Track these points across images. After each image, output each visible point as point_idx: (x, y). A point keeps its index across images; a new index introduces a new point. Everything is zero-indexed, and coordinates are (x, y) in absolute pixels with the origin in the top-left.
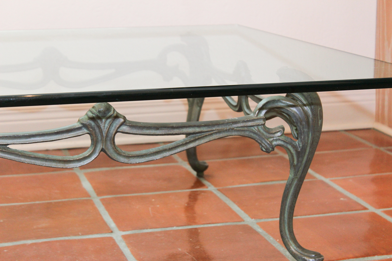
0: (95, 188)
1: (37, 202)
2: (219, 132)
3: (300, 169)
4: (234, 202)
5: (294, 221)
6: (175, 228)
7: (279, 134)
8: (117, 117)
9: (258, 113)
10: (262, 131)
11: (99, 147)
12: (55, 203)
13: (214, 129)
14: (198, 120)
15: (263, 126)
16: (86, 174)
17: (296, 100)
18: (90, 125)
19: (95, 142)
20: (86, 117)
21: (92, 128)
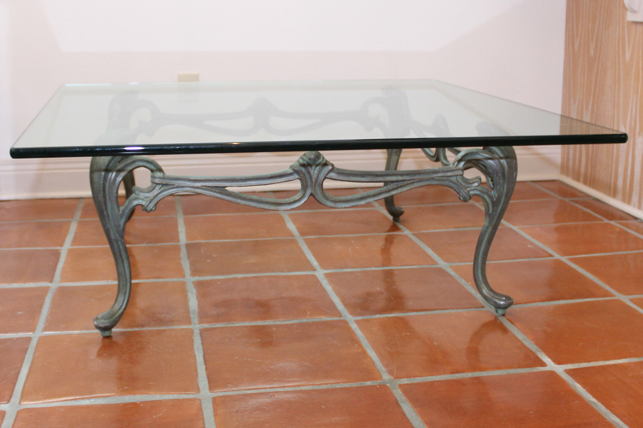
0: (298, 229)
1: (246, 240)
2: (420, 181)
3: (495, 217)
4: (429, 246)
5: (486, 265)
6: (373, 269)
7: (476, 184)
8: (326, 164)
9: (457, 164)
10: (460, 181)
11: (309, 192)
12: (263, 241)
13: (416, 178)
14: (396, 169)
15: (461, 176)
16: (290, 215)
17: (493, 153)
18: (301, 171)
19: (304, 187)
20: (298, 164)
21: (302, 174)
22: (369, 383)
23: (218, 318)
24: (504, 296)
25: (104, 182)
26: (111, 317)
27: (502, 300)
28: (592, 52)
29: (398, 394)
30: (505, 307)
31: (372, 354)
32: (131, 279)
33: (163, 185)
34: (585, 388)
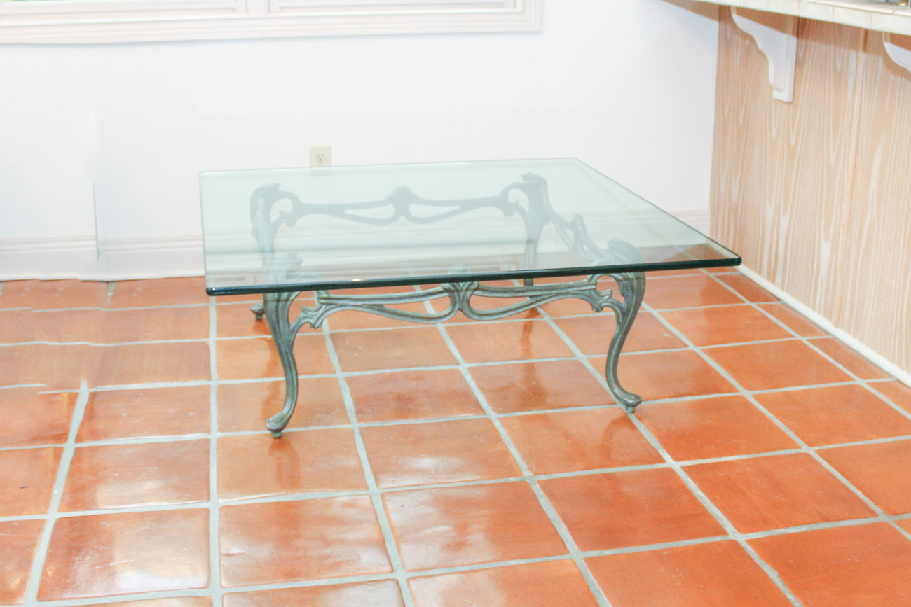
2: (557, 295)
3: (625, 325)
7: (607, 297)
10: (593, 294)
11: (457, 307)
13: (553, 292)
15: (594, 290)
18: (450, 289)
19: (453, 303)
21: (451, 292)
22: (511, 479)
24: (633, 395)
26: (281, 420)
27: (632, 399)
28: (741, 121)
29: (537, 489)
30: (634, 406)
31: (514, 452)
33: (328, 304)
34: (695, 483)
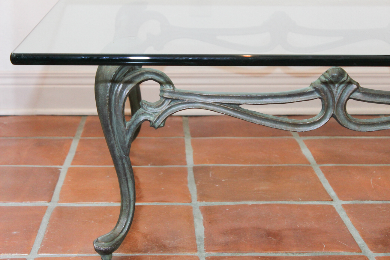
0: (314, 156)
8: (350, 82)
11: (330, 112)
18: (322, 89)
20: (319, 81)
21: (324, 92)
23: (226, 247)
25: (110, 95)
26: (113, 240)
32: (135, 201)
33: (173, 100)
